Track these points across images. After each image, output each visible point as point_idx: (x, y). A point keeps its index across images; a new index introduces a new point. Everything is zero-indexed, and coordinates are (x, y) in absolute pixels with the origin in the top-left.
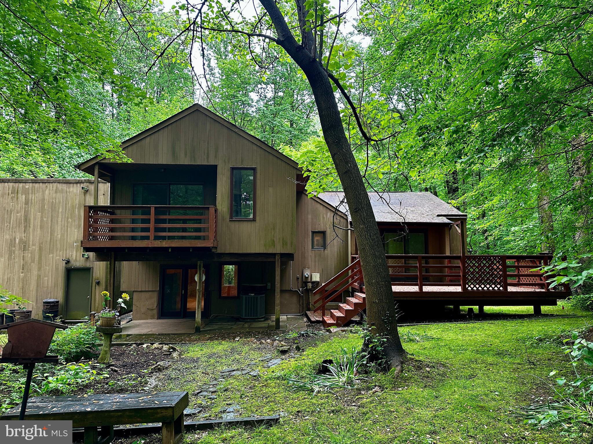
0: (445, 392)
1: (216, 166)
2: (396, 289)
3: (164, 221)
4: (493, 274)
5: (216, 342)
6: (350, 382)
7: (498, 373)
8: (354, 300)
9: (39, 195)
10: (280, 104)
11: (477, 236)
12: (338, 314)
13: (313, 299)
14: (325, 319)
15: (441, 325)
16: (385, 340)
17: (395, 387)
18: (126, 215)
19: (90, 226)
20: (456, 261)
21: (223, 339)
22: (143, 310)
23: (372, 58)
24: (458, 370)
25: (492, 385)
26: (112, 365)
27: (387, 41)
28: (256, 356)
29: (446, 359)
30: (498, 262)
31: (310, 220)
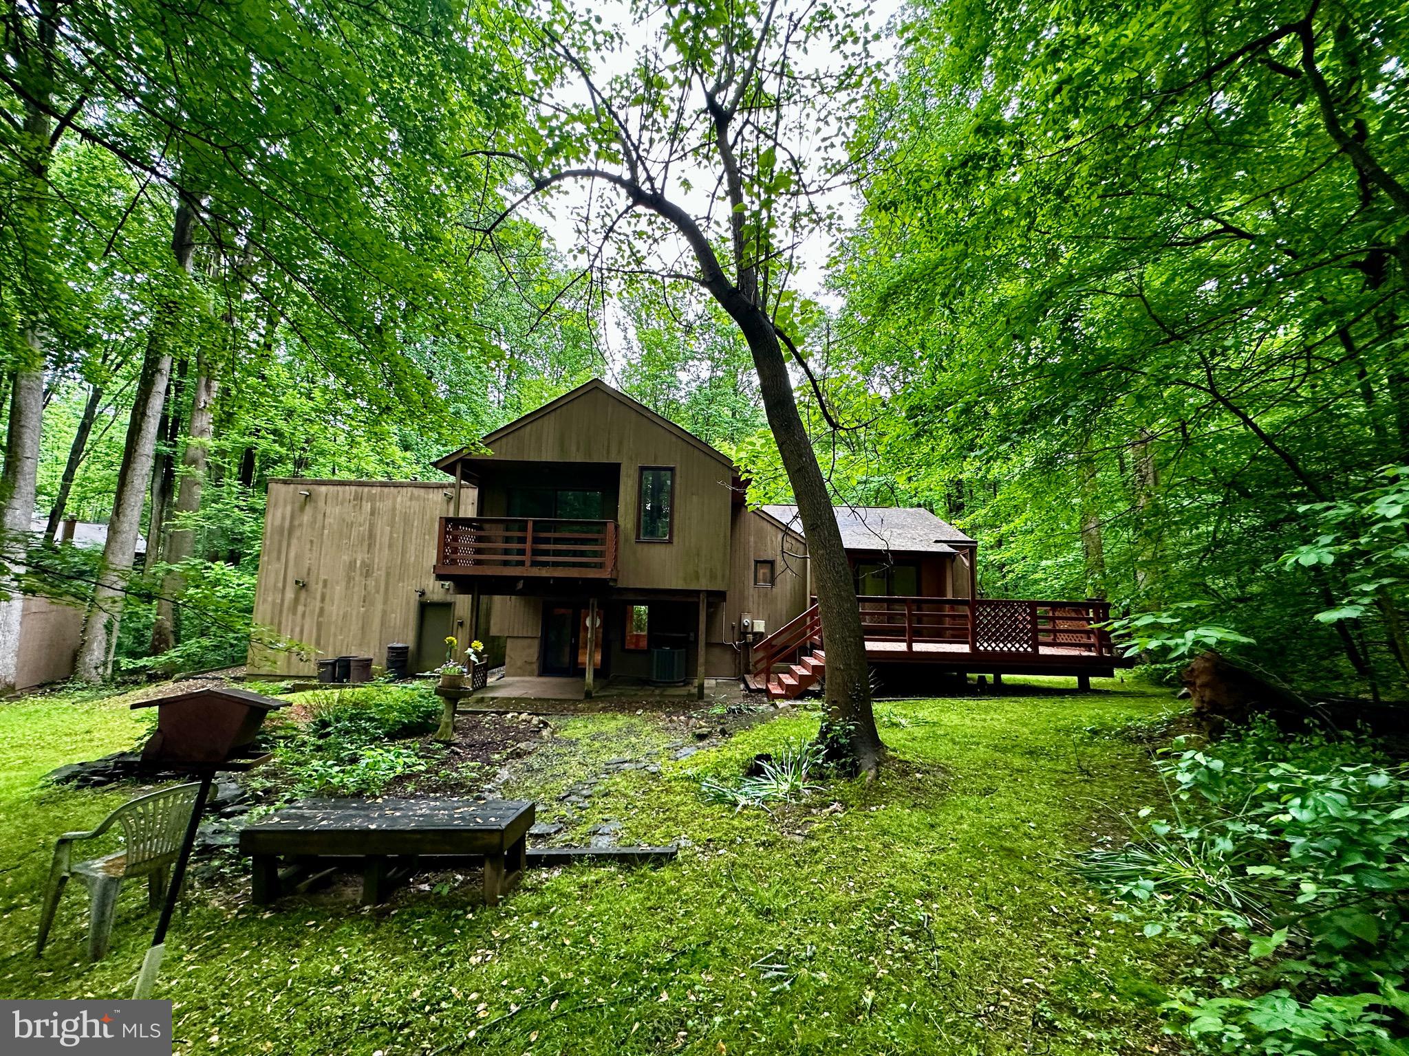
0: (946, 818)
1: (619, 465)
2: (870, 646)
3: (547, 541)
4: (1017, 627)
5: (609, 715)
6: (795, 793)
7: (1031, 786)
8: (812, 661)
9: (389, 503)
10: (719, 387)
11: (991, 571)
12: (788, 680)
13: (754, 658)
14: (770, 687)
15: (940, 702)
16: (852, 727)
17: (865, 805)
18: (497, 532)
19: (446, 545)
20: (961, 607)
21: (621, 709)
22: (519, 663)
23: (844, 325)
24: (966, 778)
25: (1023, 808)
26: (455, 745)
27: (866, 301)
28: (661, 742)
29: (947, 759)
30: (1025, 611)
31: (752, 544)
